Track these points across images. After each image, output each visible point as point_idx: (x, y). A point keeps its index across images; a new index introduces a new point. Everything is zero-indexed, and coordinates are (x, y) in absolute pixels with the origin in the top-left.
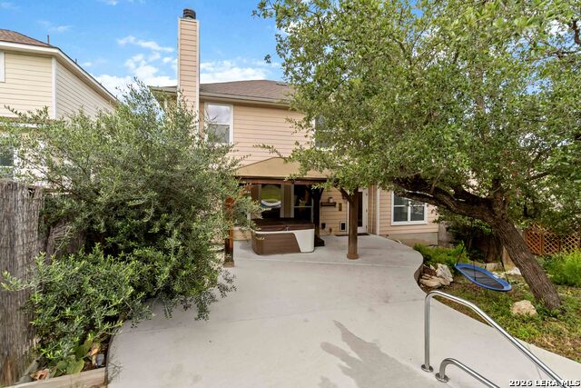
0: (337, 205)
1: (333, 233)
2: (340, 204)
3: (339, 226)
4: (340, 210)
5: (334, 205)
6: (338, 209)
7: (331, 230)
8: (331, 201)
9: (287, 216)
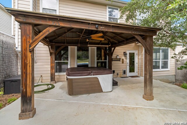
0: (121, 60)
1: (119, 76)
2: (123, 60)
3: (122, 72)
4: (123, 63)
5: (119, 60)
6: (121, 62)
7: (118, 74)
8: (118, 57)
9: (93, 66)
